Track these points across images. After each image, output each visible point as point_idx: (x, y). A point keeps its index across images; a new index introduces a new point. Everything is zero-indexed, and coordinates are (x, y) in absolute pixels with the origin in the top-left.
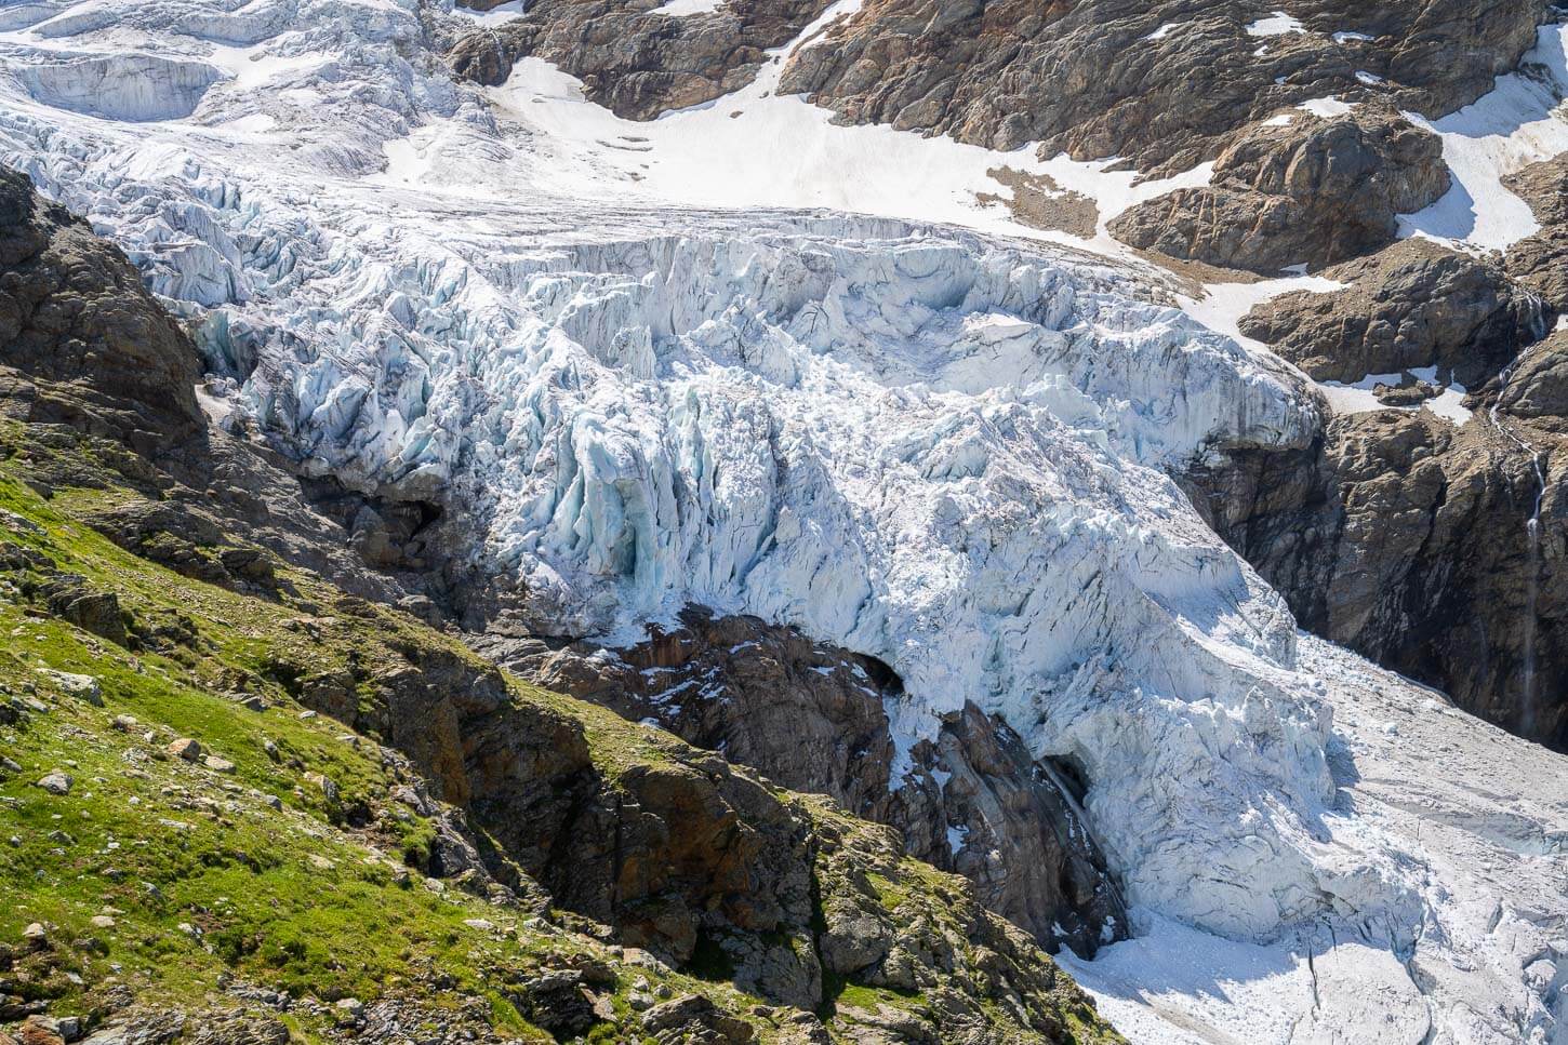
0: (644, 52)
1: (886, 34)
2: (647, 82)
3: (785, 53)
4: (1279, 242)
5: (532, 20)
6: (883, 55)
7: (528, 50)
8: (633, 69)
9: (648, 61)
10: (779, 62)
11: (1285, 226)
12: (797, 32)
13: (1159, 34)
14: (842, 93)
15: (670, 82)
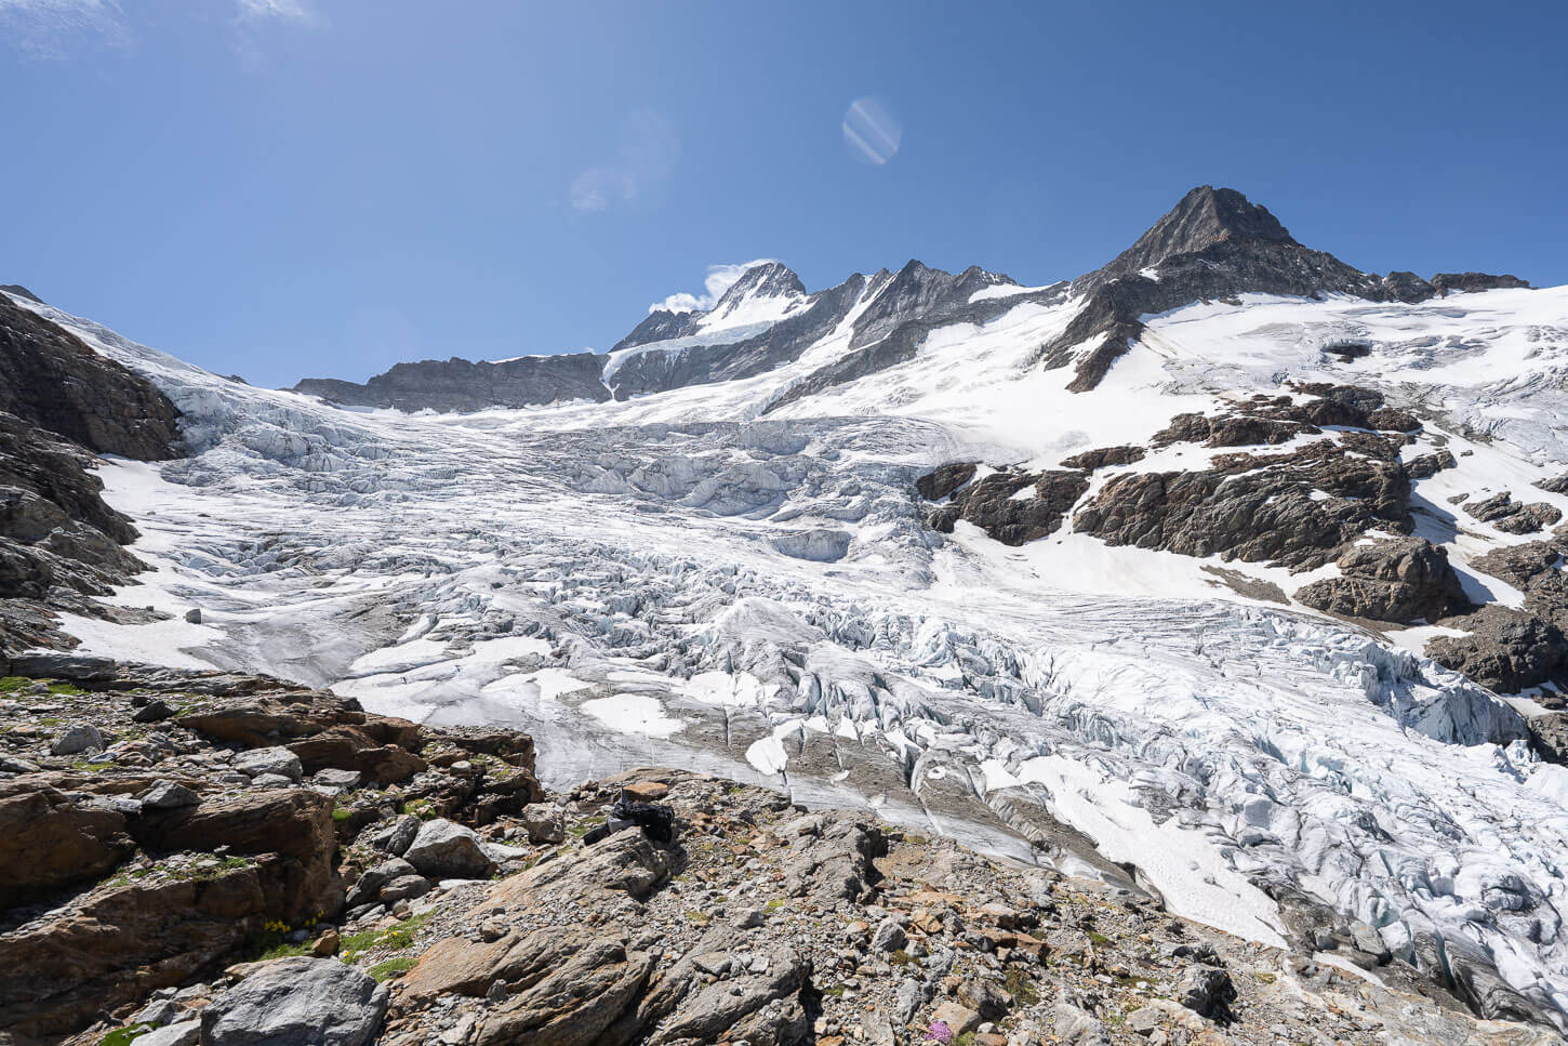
0: (1011, 517)
1: (1121, 505)
2: (1016, 529)
3: (1070, 513)
4: (1406, 607)
5: (956, 503)
6: (1120, 513)
7: (957, 517)
8: (1008, 524)
9: (1013, 519)
10: (1068, 521)
11: (1407, 599)
12: (1072, 505)
13: (1270, 501)
14: (1106, 531)
15: (1024, 529)
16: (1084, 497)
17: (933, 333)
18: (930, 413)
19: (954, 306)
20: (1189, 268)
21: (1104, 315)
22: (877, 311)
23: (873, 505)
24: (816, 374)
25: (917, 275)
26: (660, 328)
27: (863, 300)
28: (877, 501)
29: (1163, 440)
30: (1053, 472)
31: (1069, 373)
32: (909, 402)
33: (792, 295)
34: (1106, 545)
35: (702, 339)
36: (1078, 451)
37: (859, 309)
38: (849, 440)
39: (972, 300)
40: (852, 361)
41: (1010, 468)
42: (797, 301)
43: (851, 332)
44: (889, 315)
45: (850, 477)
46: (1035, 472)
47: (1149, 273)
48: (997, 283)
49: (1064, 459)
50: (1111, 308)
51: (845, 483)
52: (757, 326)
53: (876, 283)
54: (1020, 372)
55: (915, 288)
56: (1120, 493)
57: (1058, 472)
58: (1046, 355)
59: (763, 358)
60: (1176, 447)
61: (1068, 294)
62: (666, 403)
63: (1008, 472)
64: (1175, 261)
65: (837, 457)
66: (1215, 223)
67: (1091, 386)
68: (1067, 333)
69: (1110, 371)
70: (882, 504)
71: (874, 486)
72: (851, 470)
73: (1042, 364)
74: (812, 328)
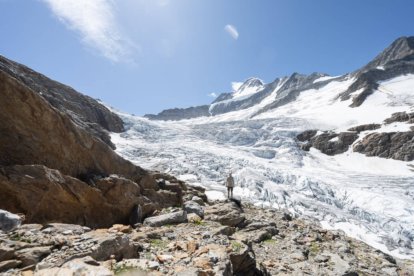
0: (330, 146)
1: (372, 143)
2: (331, 150)
3: (352, 146)
5: (310, 142)
6: (372, 145)
7: (311, 146)
8: (328, 149)
9: (330, 147)
10: (351, 148)
12: (352, 143)
14: (366, 152)
15: (335, 150)
16: (357, 141)
17: (301, 93)
18: (301, 116)
19: (308, 84)
20: (397, 64)
21: (363, 83)
22: (284, 88)
23: (283, 143)
24: (265, 107)
25: (296, 77)
26: (223, 97)
27: (279, 85)
28: (284, 142)
29: (388, 121)
30: (345, 133)
31: (350, 101)
32: (294, 113)
33: (259, 86)
34: (366, 156)
35: (233, 99)
36: (354, 126)
37: (278, 88)
38: (275, 125)
39: (314, 82)
40: (276, 103)
41: (329, 132)
42: (260, 87)
43: (276, 94)
44: (287, 89)
45: (276, 135)
46: (337, 133)
47: (381, 68)
48: (323, 76)
49: (349, 128)
50: (365, 80)
51: (274, 137)
52: (249, 95)
53: (283, 80)
54: (332, 102)
55: (296, 80)
56: (371, 139)
57: (346, 133)
58: (341, 97)
59: (250, 103)
60: (394, 124)
61: (349, 77)
62: (224, 116)
63: (328, 133)
64: (391, 63)
65: (272, 129)
66: (408, 48)
67: (358, 105)
68: (348, 89)
69: (366, 100)
70: (286, 143)
71: (283, 137)
72: (276, 133)
73: (340, 99)
74: (264, 94)
